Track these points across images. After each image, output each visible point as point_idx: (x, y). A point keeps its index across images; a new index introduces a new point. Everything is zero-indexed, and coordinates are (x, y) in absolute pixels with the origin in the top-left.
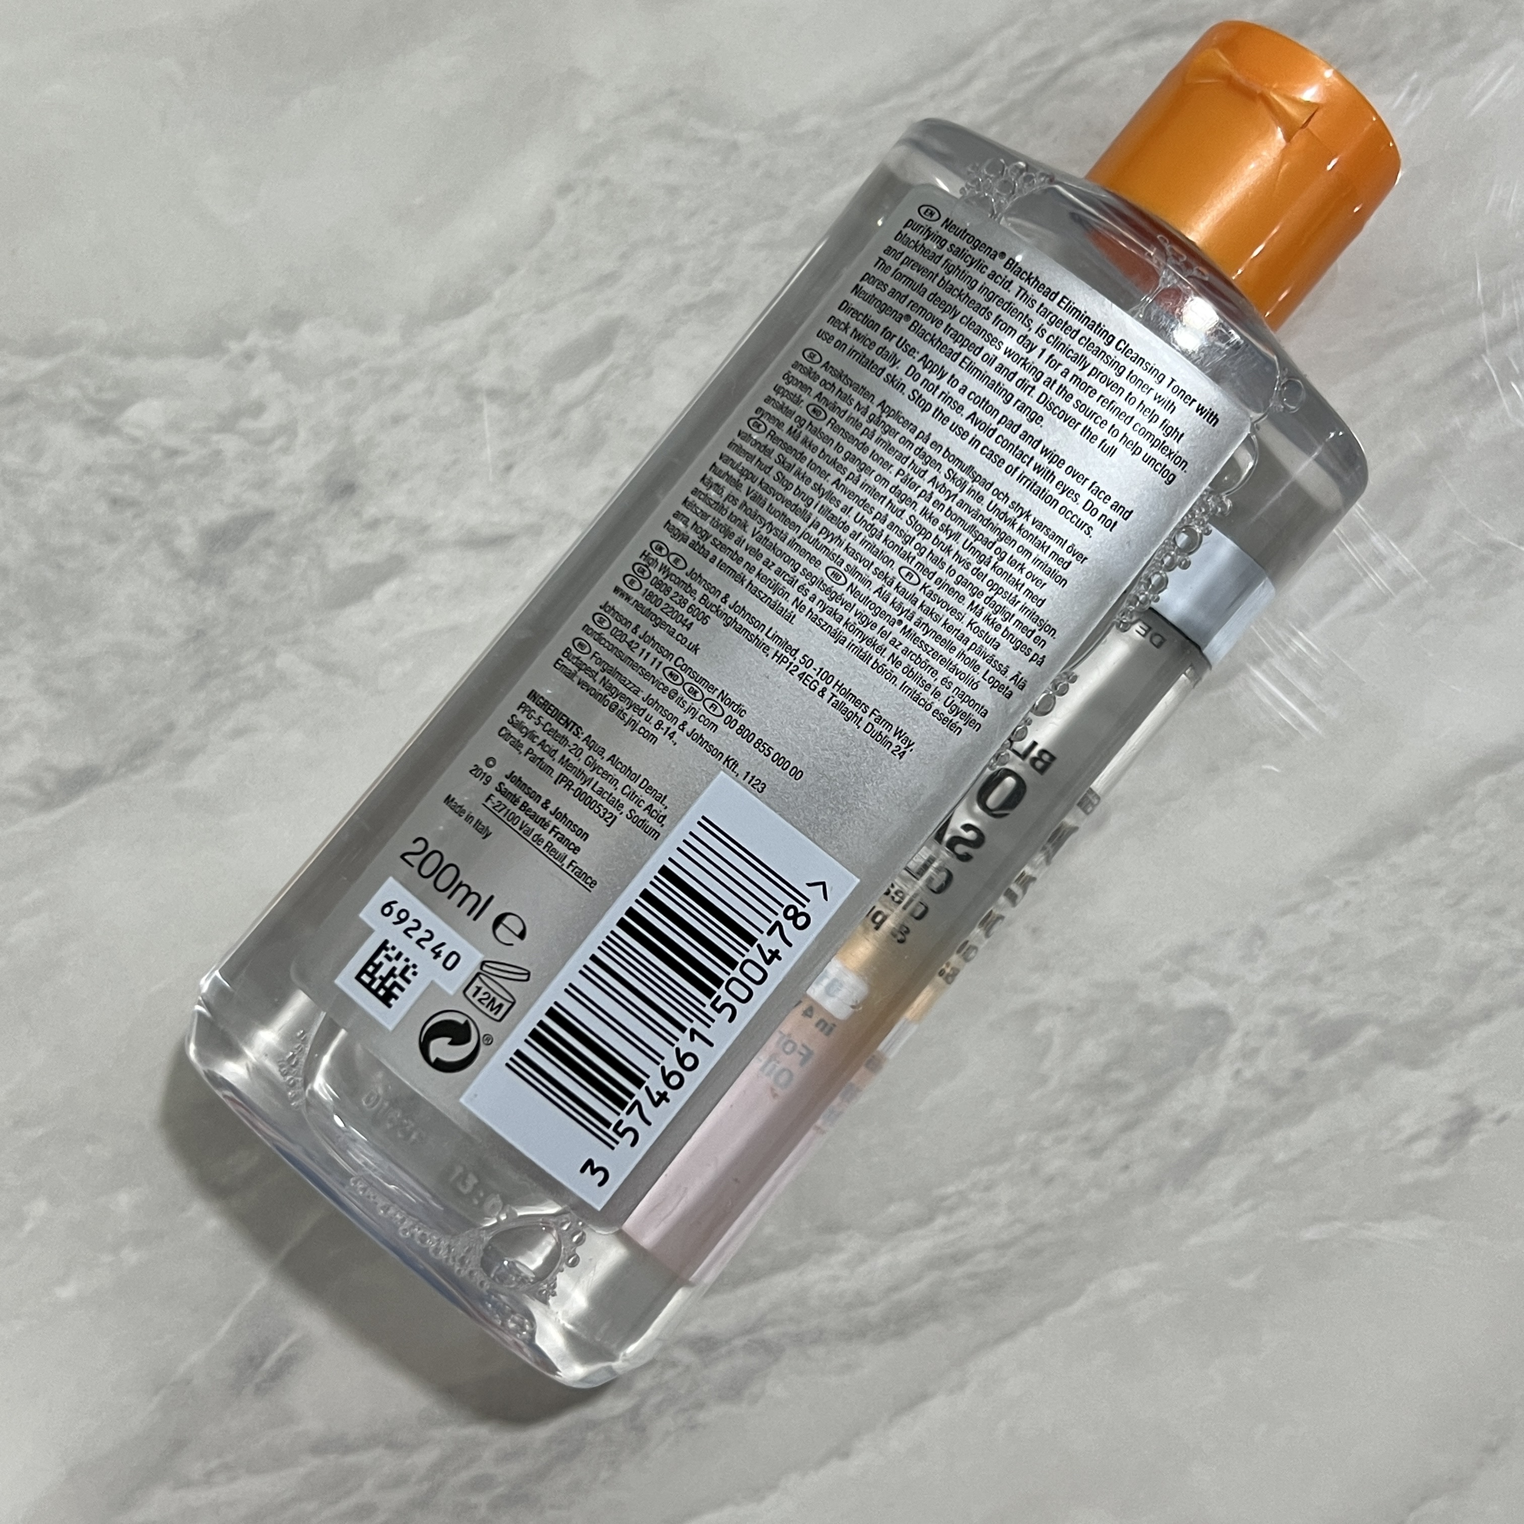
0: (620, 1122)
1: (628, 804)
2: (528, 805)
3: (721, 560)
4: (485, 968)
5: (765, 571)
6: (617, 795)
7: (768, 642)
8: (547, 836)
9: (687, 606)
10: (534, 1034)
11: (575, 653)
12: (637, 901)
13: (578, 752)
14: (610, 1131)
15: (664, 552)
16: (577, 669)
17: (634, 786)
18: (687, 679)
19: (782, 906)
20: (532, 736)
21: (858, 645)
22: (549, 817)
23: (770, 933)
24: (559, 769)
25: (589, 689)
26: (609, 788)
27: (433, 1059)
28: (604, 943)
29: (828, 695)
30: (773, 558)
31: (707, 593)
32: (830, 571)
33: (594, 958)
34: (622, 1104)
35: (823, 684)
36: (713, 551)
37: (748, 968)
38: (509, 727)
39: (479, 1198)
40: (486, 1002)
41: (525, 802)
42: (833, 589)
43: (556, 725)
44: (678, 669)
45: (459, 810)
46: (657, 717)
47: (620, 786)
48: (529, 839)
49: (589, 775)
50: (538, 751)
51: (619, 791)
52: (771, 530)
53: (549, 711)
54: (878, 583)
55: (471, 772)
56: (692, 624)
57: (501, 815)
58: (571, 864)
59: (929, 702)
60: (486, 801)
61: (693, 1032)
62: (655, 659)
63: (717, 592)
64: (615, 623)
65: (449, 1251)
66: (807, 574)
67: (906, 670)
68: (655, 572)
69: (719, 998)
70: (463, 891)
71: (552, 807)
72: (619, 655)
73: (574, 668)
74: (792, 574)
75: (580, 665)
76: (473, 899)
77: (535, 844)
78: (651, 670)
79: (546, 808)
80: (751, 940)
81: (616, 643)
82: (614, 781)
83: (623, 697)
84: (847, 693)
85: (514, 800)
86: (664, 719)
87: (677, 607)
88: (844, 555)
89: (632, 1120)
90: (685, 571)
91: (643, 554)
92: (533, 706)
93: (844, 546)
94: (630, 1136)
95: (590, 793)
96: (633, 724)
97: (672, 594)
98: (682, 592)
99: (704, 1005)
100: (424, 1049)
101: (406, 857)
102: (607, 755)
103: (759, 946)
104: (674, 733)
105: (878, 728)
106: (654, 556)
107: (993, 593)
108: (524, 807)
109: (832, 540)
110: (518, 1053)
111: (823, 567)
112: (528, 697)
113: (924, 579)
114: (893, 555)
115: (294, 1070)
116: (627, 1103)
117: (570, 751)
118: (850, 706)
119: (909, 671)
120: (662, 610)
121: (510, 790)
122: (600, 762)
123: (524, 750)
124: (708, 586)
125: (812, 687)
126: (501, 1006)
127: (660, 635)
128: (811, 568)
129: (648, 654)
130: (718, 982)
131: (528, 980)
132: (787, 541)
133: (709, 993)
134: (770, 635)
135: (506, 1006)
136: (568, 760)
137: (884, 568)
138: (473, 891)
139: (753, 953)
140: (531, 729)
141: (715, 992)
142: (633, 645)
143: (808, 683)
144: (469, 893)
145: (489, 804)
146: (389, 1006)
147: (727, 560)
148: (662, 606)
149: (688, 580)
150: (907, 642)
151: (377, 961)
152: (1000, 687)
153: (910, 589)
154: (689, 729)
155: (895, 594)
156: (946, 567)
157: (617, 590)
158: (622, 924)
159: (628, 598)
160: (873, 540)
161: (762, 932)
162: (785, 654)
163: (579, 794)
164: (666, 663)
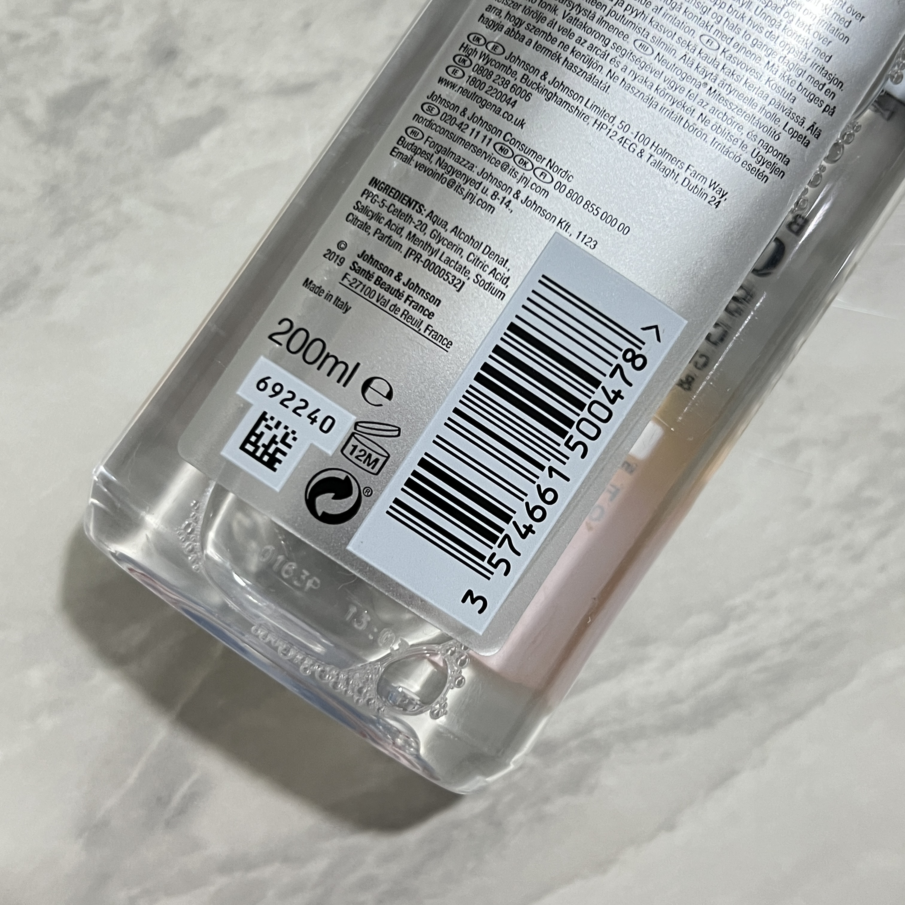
0: (494, 555)
1: (474, 270)
2: (382, 279)
3: (537, 43)
4: (358, 428)
5: (579, 48)
6: (463, 262)
7: (587, 111)
8: (403, 306)
9: (510, 86)
10: (409, 483)
11: (409, 140)
12: (490, 357)
13: (422, 226)
14: (485, 564)
15: (482, 41)
16: (413, 154)
17: (478, 253)
18: (517, 151)
19: (621, 350)
20: (378, 218)
21: (670, 108)
22: (402, 288)
23: (612, 375)
24: (406, 244)
25: (426, 170)
26: (455, 257)
27: (320, 514)
28: (464, 397)
29: (646, 156)
30: (584, 35)
31: (527, 72)
32: (638, 43)
33: (456, 411)
34: (494, 539)
35: (641, 146)
36: (529, 35)
37: (596, 408)
38: (356, 213)
39: (373, 634)
40: (363, 459)
41: (379, 277)
42: (642, 60)
43: (398, 205)
44: (508, 143)
45: (318, 290)
46: (492, 188)
47: (465, 254)
48: (387, 309)
49: (436, 247)
50: (386, 231)
51: (465, 258)
52: (580, 12)
53: (391, 194)
54: (682, 51)
55: (324, 256)
56: (515, 102)
57: (358, 290)
58: (427, 328)
59: (738, 154)
60: (343, 280)
61: (551, 469)
62: (485, 137)
63: (536, 71)
64: (443, 109)
65: (348, 683)
66: (618, 48)
67: (714, 127)
68: (476, 60)
69: (571, 437)
70: (331, 361)
71: (404, 279)
72: (451, 136)
73: (409, 153)
74: (604, 49)
75: (416, 150)
76: (341, 368)
77: (392, 313)
78: (483, 146)
79: (399, 280)
80: (596, 383)
81: (447, 126)
82: (459, 250)
83: (459, 174)
84: (664, 152)
85: (369, 275)
86: (499, 190)
87: (500, 88)
88: (649, 28)
89: (504, 552)
90: (504, 55)
91: (462, 46)
92: (375, 192)
93: (649, 19)
94: (503, 565)
95: (438, 263)
96: (471, 197)
97: (493, 77)
98: (503, 74)
99: (559, 445)
100: (311, 504)
101: (274, 337)
102: (450, 227)
103: (603, 388)
104: (510, 202)
105: (694, 182)
106: (473, 47)
107: (786, 52)
108: (379, 281)
109: (636, 15)
110: (397, 501)
111: (631, 39)
112: (370, 184)
113: (724, 45)
114: (692, 24)
115: (192, 536)
116: (498, 537)
117: (415, 227)
118: (666, 163)
119: (717, 128)
120: (486, 92)
121: (363, 267)
122: (444, 234)
123: (372, 231)
124: (527, 66)
125: (631, 149)
126: (377, 461)
127: (486, 114)
128: (620, 41)
129: (478, 133)
130: (569, 423)
131: (399, 435)
132: (596, 19)
133: (562, 433)
134: (589, 105)
135: (382, 460)
136: (415, 235)
137: (687, 37)
138: (340, 360)
139: (599, 395)
140: (376, 211)
141: (567, 432)
142: (463, 127)
143: (628, 147)
144: (337, 363)
145: (346, 282)
146: (274, 470)
147: (543, 42)
148: (486, 88)
149: (507, 63)
150: (713, 102)
151: (258, 432)
152: (800, 137)
153: (712, 54)
154: (523, 197)
155: (698, 60)
156: (742, 33)
157: (441, 80)
158: (479, 378)
159: (453, 86)
160: (674, 13)
161: (605, 375)
162: (604, 121)
163: (428, 265)
164: (496, 139)
